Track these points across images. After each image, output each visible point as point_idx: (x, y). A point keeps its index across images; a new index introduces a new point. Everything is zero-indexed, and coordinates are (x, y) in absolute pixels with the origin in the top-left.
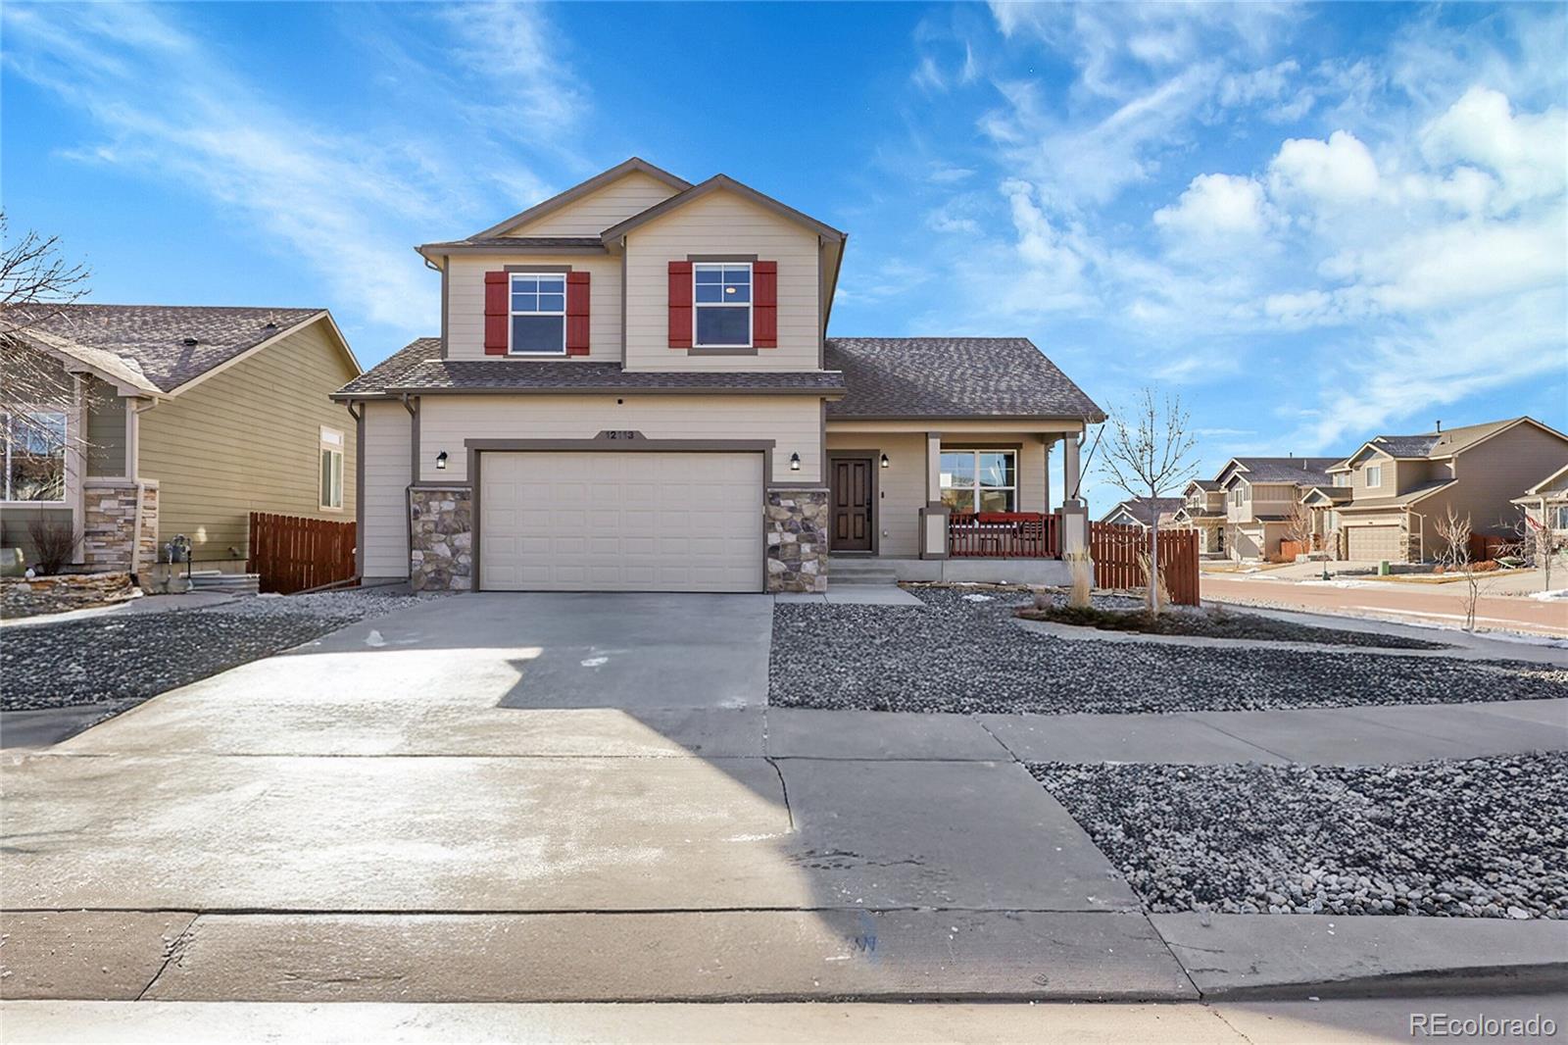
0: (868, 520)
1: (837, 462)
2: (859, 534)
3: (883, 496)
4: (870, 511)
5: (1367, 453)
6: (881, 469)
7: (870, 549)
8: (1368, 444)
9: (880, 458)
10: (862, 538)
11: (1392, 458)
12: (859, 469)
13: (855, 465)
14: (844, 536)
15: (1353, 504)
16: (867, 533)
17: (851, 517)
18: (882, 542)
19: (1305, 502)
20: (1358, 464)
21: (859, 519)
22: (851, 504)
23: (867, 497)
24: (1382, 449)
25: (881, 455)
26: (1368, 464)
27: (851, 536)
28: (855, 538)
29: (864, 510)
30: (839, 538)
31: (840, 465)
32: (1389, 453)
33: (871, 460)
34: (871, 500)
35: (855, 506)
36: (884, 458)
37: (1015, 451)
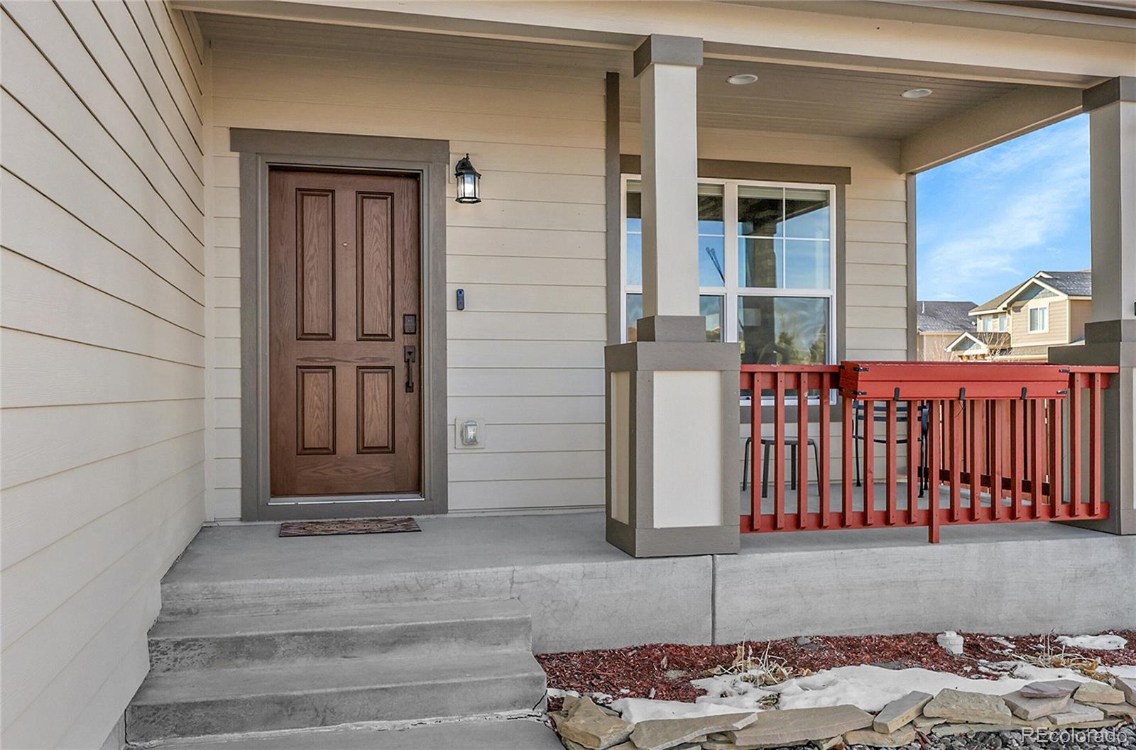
0: (409, 387)
1: (293, 181)
2: (376, 431)
3: (460, 305)
4: (413, 356)
5: (1032, 291)
6: (450, 204)
7: (418, 488)
8: (1034, 280)
9: (451, 170)
10: (389, 449)
11: (1066, 297)
12: (375, 209)
13: (363, 195)
14: (325, 441)
15: (1012, 351)
16: (404, 431)
17: (347, 375)
18: (458, 465)
19: (953, 349)
20: (1017, 304)
21: (377, 386)
22: (346, 332)
23: (404, 305)
24: (1052, 286)
25: (454, 160)
26: (1032, 304)
27: (347, 442)
28: (363, 449)
29: (393, 353)
30: (304, 451)
31: (303, 192)
32: (1061, 291)
33: (415, 177)
34: (417, 317)
35: (364, 337)
36: (465, 168)
37: (832, 188)
